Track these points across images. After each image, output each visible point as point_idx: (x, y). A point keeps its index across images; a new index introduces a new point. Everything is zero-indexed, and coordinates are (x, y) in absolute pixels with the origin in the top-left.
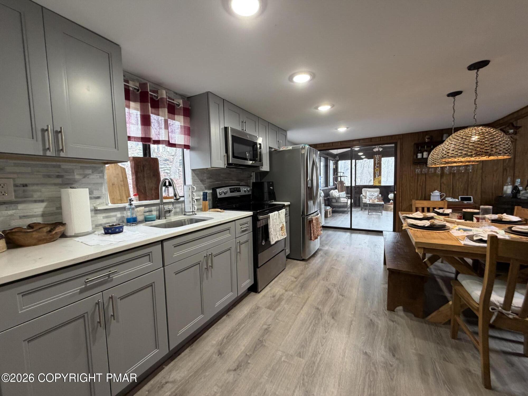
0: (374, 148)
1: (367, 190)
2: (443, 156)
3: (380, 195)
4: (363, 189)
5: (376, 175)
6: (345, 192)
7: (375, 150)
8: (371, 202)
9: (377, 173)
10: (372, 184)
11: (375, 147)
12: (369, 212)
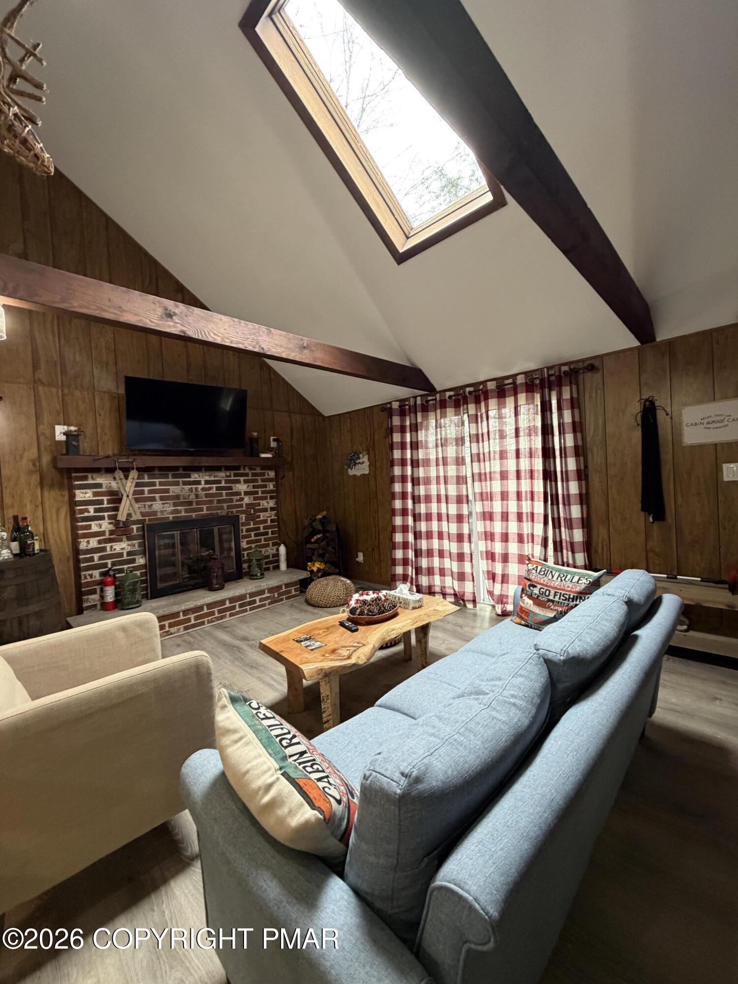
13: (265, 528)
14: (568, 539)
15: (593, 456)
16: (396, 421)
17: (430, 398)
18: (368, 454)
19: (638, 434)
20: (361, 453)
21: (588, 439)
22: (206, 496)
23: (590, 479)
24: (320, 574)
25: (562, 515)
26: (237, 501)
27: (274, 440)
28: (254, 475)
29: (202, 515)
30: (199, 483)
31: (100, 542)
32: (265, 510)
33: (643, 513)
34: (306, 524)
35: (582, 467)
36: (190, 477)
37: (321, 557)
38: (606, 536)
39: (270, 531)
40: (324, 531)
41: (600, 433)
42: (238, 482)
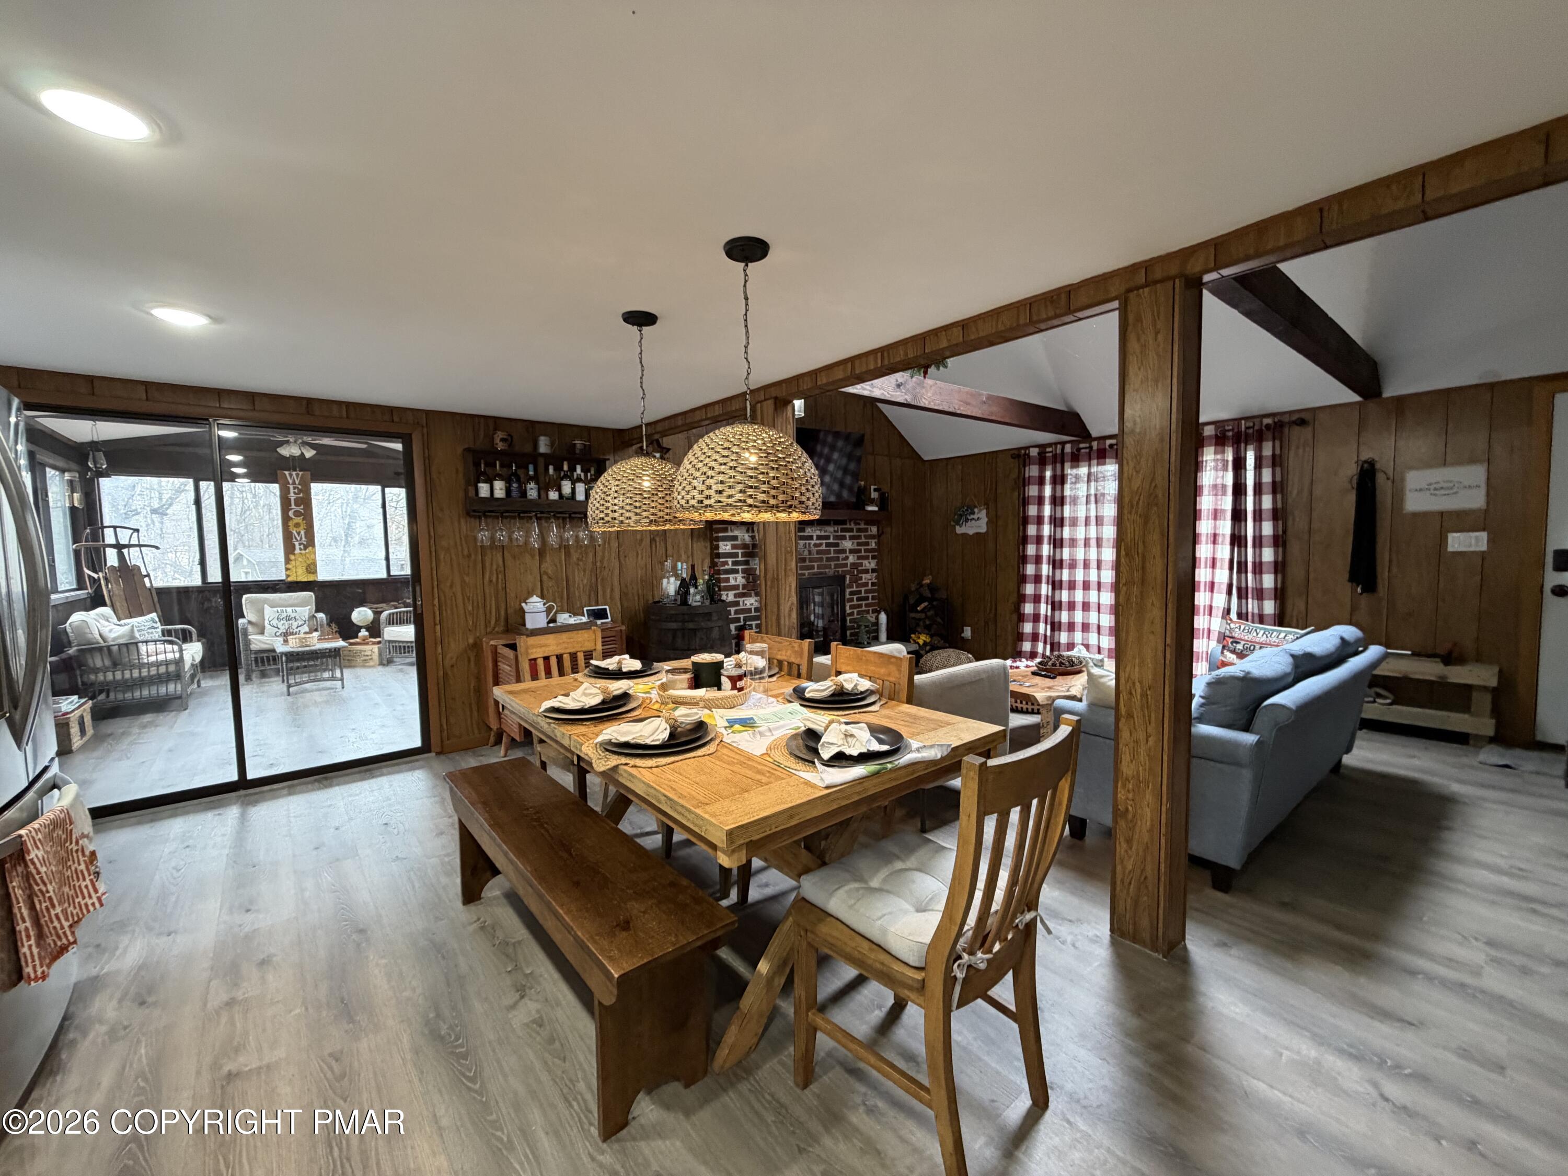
0: (281, 444)
1: (265, 601)
2: (702, 502)
3: (321, 616)
4: (245, 597)
5: (297, 544)
6: (154, 615)
7: (285, 451)
8: (293, 645)
9: (299, 535)
10: (278, 573)
11: (287, 442)
12: (289, 686)
13: (866, 592)
14: (1256, 611)
15: (1294, 520)
16: (1034, 471)
17: (1082, 445)
18: (987, 509)
19: (1351, 499)
20: (976, 507)
21: (1290, 501)
22: (818, 552)
23: (1288, 546)
24: (928, 648)
25: (1250, 584)
26: (843, 559)
27: (875, 490)
28: (859, 530)
29: (814, 574)
30: (811, 538)
31: (736, 596)
32: (866, 571)
33: (1350, 584)
34: (913, 589)
35: (1280, 533)
36: (804, 531)
37: (928, 629)
38: (1303, 608)
39: (870, 595)
40: (930, 600)
41: (1306, 493)
42: (844, 538)
